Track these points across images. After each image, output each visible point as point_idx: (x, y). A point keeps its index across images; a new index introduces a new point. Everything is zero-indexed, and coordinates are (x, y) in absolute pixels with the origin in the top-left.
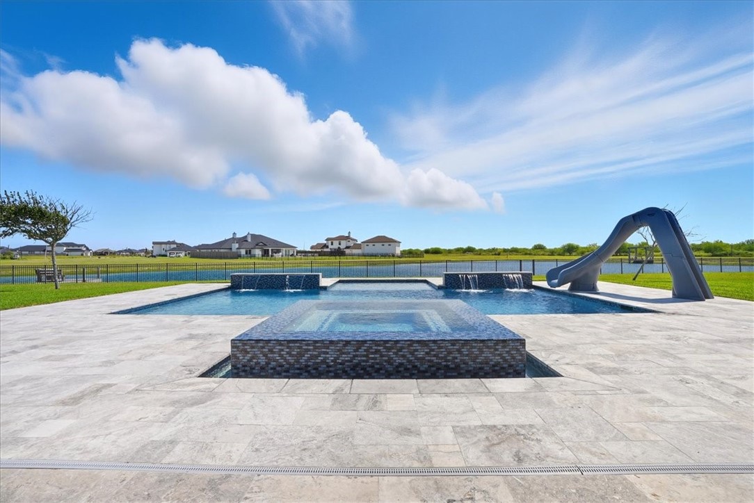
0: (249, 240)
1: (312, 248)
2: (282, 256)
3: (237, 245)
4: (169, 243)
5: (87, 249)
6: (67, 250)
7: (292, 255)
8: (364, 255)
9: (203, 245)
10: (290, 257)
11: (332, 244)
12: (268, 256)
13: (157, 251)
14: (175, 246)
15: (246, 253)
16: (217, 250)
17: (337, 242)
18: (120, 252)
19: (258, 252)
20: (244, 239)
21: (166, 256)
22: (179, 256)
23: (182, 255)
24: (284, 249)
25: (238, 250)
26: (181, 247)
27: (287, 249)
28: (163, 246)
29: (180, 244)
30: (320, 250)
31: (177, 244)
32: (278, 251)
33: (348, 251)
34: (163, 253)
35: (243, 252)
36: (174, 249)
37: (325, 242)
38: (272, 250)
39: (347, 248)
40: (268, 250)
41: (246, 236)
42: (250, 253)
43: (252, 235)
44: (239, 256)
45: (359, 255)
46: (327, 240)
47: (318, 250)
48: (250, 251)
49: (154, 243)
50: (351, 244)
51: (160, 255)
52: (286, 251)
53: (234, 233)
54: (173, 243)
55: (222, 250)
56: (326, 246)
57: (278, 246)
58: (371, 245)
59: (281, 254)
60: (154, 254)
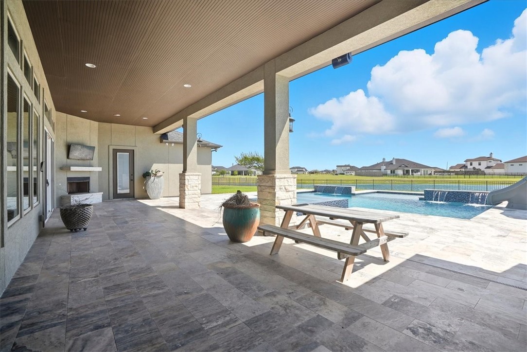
0: (394, 163)
1: (451, 168)
2: (421, 175)
3: (385, 167)
4: (346, 166)
5: (306, 170)
6: (298, 171)
7: (431, 174)
8: (507, 175)
9: (363, 167)
10: (428, 176)
11: (471, 164)
12: (409, 174)
13: (339, 171)
14: (349, 168)
15: (391, 173)
16: (371, 171)
17: (477, 163)
18: (322, 171)
19: (400, 172)
20: (391, 163)
21: (344, 174)
22: (351, 174)
23: (353, 174)
24: (423, 169)
25: (385, 171)
26: (353, 168)
27: (426, 169)
28: (343, 168)
29: (353, 167)
30: (459, 170)
31: (350, 166)
32: (418, 171)
33: (488, 171)
34: (343, 172)
35: (389, 172)
36: (349, 170)
37: (465, 163)
38: (412, 170)
39: (488, 167)
40: (409, 170)
41: (392, 161)
42: (394, 173)
43: (396, 159)
44: (386, 175)
45: (500, 175)
46: (466, 161)
47: (456, 170)
48: (394, 171)
49: (337, 166)
50: (493, 164)
51: (341, 174)
52: (424, 171)
53: (384, 159)
54: (349, 166)
55: (374, 171)
56: (465, 166)
57: (417, 168)
58: (516, 165)
59: (419, 173)
60: (337, 173)
